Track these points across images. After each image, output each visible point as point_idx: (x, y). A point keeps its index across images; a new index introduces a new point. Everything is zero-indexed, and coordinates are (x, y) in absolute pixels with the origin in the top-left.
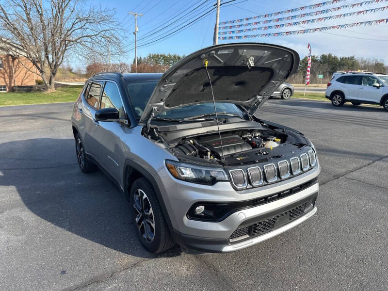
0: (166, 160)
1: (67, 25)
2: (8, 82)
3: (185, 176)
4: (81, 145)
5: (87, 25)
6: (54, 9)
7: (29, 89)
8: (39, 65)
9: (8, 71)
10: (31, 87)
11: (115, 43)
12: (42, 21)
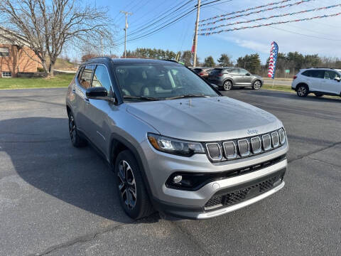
0: (148, 133)
1: (66, 21)
2: (12, 69)
3: (166, 148)
4: (73, 123)
5: (84, 21)
6: (55, 5)
7: (30, 75)
8: (40, 54)
9: (12, 59)
10: (33, 73)
11: (107, 36)
12: (44, 15)
